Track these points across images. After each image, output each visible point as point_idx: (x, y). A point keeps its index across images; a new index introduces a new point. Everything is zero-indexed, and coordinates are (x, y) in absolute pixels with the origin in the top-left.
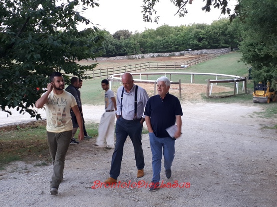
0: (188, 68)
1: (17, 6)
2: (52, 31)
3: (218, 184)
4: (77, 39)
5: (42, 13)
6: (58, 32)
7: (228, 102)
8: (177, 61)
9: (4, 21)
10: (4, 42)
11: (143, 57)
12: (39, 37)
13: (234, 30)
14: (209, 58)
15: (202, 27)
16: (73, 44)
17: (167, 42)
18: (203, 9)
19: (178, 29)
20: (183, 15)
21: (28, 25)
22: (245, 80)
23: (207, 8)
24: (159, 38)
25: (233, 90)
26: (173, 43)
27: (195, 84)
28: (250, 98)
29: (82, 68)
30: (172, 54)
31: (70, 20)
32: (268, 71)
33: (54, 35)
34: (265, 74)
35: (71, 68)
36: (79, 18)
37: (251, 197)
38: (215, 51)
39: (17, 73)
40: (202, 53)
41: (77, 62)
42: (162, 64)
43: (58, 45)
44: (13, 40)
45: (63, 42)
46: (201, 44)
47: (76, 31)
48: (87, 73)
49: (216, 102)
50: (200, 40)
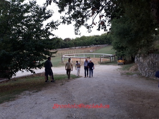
0: (93, 52)
1: (26, 30)
3: (105, 97)
4: (49, 42)
5: (35, 32)
6: (42, 39)
7: (108, 65)
8: (89, 50)
9: (21, 36)
10: (21, 43)
11: (75, 48)
12: (35, 41)
13: (110, 37)
14: (100, 48)
15: (97, 36)
16: (48, 44)
17: (85, 42)
18: (97, 30)
19: (88, 37)
20: (90, 32)
21: (30, 37)
22: (114, 56)
23: (99, 29)
24: (81, 41)
25: (110, 60)
26: (87, 43)
27: (96, 58)
28: (117, 63)
29: (51, 53)
30: (86, 47)
31: (47, 34)
32: (123, 53)
33: (40, 40)
34: (122, 54)
35: (47, 53)
36: (50, 34)
37: (118, 102)
38: (103, 45)
39: (26, 56)
40: (98, 46)
41: (49, 51)
42: (83, 51)
43: (42, 44)
44: (24, 43)
45: (44, 43)
46: (97, 43)
47: (49, 39)
48: (54, 55)
49: (104, 65)
50: (97, 41)
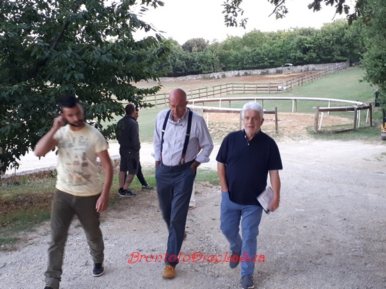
0: (288, 91)
1: (52, 8)
2: (99, 41)
3: (330, 254)
4: (133, 52)
5: (85, 16)
6: (107, 42)
7: (345, 139)
8: (272, 82)
9: (35, 28)
10: (35, 56)
11: (224, 76)
12: (81, 50)
13: (355, 37)
14: (318, 76)
15: (307, 32)
16: (128, 59)
17: (258, 54)
18: (310, 7)
19: (274, 37)
20: (281, 16)
21: (67, 34)
22: (370, 107)
23: (316, 6)
24: (246, 48)
25: (353, 121)
26: (267, 56)
27: (297, 114)
28: (378, 133)
29: (140, 92)
30: (265, 71)
31: (124, 25)
33: (102, 46)
35: (126, 92)
36: (137, 23)
37: (378, 273)
38: (327, 66)
39: (53, 99)
40: (308, 70)
41: (133, 83)
42: (251, 85)
43: (108, 60)
44: (47, 54)
45: (114, 57)
46: (306, 57)
47: (133, 40)
48: (147, 99)
49: (328, 140)
50: (305, 50)
